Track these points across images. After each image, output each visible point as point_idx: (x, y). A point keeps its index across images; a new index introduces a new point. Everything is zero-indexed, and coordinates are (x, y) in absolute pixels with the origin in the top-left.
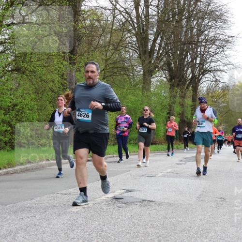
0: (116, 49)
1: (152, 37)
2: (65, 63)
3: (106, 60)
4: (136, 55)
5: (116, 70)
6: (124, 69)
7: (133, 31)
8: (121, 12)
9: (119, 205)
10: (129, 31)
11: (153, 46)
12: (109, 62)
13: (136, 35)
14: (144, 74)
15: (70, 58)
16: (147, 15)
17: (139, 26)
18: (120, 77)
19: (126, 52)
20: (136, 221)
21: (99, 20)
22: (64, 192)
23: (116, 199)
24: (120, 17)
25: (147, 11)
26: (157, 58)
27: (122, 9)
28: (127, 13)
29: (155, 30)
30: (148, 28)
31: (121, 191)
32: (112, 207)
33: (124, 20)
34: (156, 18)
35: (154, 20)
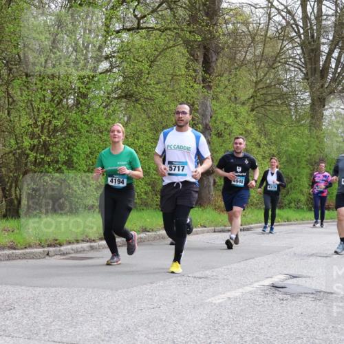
0: (271, 67)
1: (325, 49)
2: (196, 86)
3: (257, 83)
4: (301, 75)
5: (269, 98)
6: (283, 96)
7: (298, 40)
8: (279, 11)
9: (281, 296)
10: (292, 40)
11: (328, 61)
12: (261, 85)
13: (302, 45)
14: (313, 104)
15: (204, 80)
16: (319, 15)
17: (306, 32)
18: (276, 108)
19: (286, 71)
20: (309, 321)
21: (246, 24)
22: (197, 274)
23: (275, 287)
24: (278, 18)
25: (320, 10)
26: (334, 80)
27: (281, 7)
28: (289, 12)
29: (331, 38)
30: (319, 35)
31: (282, 277)
32: (270, 298)
33: (284, 22)
34: (333, 19)
35: (329, 22)
